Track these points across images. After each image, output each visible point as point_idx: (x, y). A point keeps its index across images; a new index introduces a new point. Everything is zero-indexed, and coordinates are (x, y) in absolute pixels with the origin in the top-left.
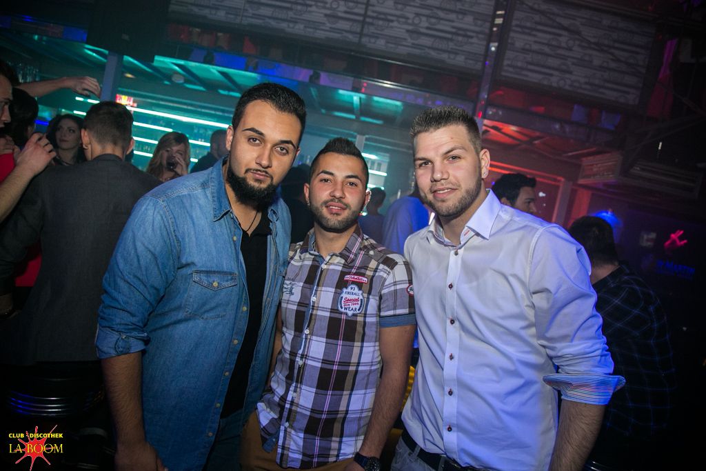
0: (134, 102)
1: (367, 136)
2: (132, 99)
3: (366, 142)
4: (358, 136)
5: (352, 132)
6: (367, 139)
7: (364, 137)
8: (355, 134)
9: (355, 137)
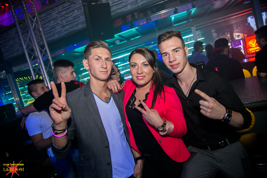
1: (195, 26)
3: (196, 28)
4: (192, 28)
5: (189, 28)
6: (196, 27)
7: (194, 27)
8: (190, 28)
9: (191, 29)
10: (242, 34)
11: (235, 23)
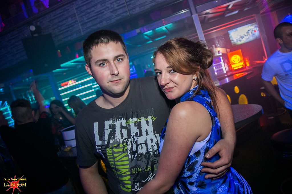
0: (74, 81)
2: (73, 80)
10: (225, 49)
11: (217, 37)
